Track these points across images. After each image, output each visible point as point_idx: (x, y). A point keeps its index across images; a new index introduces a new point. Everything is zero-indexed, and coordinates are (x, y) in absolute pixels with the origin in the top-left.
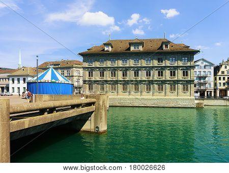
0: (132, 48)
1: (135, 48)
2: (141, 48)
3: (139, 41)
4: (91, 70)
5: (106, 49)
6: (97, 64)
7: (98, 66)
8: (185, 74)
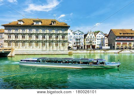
0: (35, 24)
1: (36, 23)
2: (40, 24)
3: (39, 20)
4: (9, 35)
5: (19, 23)
6: (13, 31)
7: (14, 32)
8: (63, 37)
